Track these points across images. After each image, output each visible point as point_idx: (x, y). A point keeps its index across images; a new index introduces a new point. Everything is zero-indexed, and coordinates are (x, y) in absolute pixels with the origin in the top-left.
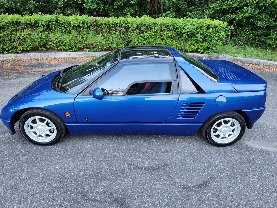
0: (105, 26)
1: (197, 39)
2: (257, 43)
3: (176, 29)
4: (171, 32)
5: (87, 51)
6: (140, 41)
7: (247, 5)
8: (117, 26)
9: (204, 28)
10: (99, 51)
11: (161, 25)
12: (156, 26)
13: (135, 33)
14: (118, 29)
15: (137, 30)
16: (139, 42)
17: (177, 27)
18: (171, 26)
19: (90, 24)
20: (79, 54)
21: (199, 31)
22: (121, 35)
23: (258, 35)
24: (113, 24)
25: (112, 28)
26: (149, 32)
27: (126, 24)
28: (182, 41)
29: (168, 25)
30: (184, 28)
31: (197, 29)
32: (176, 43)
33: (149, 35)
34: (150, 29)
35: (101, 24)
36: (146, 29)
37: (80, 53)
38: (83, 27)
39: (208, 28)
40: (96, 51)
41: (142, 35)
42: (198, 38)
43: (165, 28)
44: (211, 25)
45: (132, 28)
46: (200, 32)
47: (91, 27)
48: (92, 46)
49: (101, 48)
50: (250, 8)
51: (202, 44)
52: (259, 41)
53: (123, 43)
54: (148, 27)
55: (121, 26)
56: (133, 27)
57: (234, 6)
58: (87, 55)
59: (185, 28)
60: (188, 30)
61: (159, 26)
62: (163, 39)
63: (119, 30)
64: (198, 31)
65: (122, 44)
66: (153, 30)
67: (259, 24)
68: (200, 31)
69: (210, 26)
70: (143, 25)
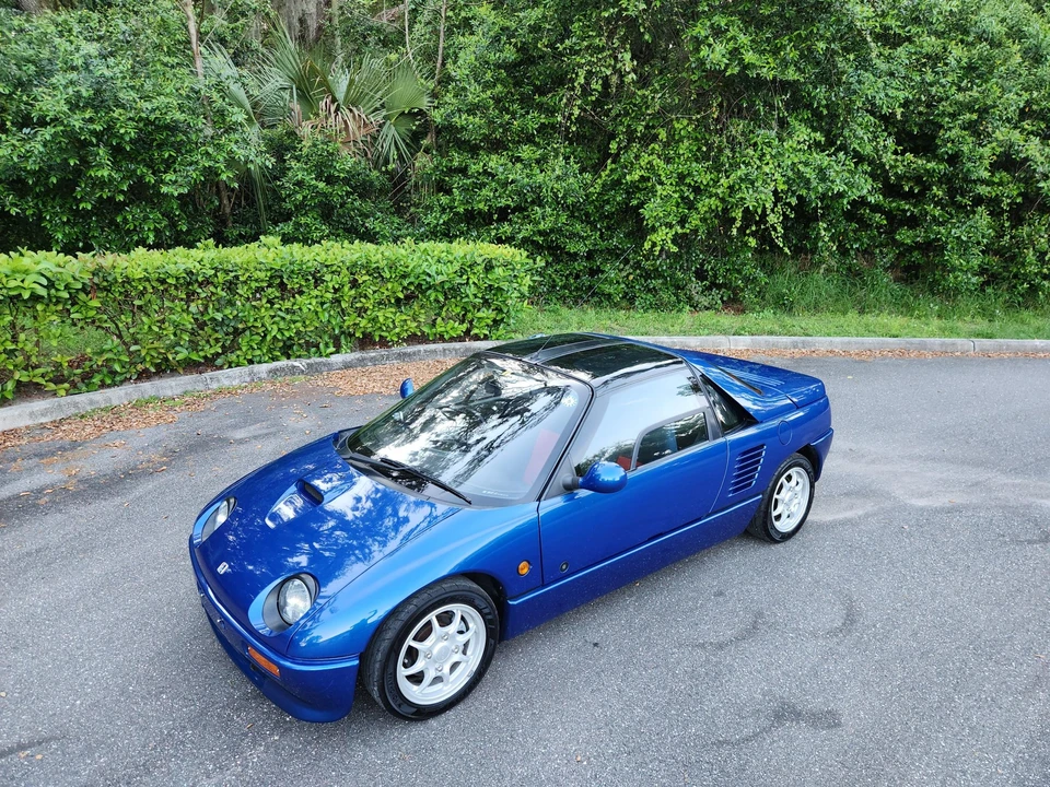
0: (144, 288)
1: (466, 300)
2: (574, 293)
3: (404, 276)
4: (390, 286)
5: (63, 393)
6: (282, 325)
7: (539, 202)
8: (189, 284)
9: (480, 268)
10: (114, 384)
11: (353, 268)
12: (333, 272)
13: (264, 301)
14: (199, 290)
15: (270, 290)
16: (279, 330)
17: (406, 270)
18: (386, 269)
19: (80, 286)
20: (32, 414)
21: (468, 279)
22: (210, 311)
23: (571, 274)
24: (177, 279)
25: (174, 292)
26: (315, 293)
27: (227, 272)
28: (423, 311)
29: (378, 268)
30: (424, 273)
31: (462, 272)
32: (404, 317)
33: (314, 303)
34: (316, 282)
35: (128, 281)
36: (304, 283)
37: (39, 405)
38: (46, 301)
39: (489, 267)
40: (103, 385)
41: (290, 304)
42: (471, 296)
43: (366, 278)
44: (496, 259)
45: (254, 285)
46: (471, 282)
47: (82, 296)
48: (79, 371)
49: (124, 370)
50: (548, 209)
51: (480, 314)
52: (577, 289)
53: (217, 340)
54: (310, 278)
55: (207, 282)
56: (256, 280)
57: (503, 202)
58: (73, 411)
59: (428, 271)
60: (440, 278)
61: (345, 271)
62: (361, 311)
63: (203, 295)
64: (465, 277)
65: (212, 342)
66: (330, 285)
67: (572, 247)
68: (472, 276)
69: (494, 262)
70: (292, 272)
